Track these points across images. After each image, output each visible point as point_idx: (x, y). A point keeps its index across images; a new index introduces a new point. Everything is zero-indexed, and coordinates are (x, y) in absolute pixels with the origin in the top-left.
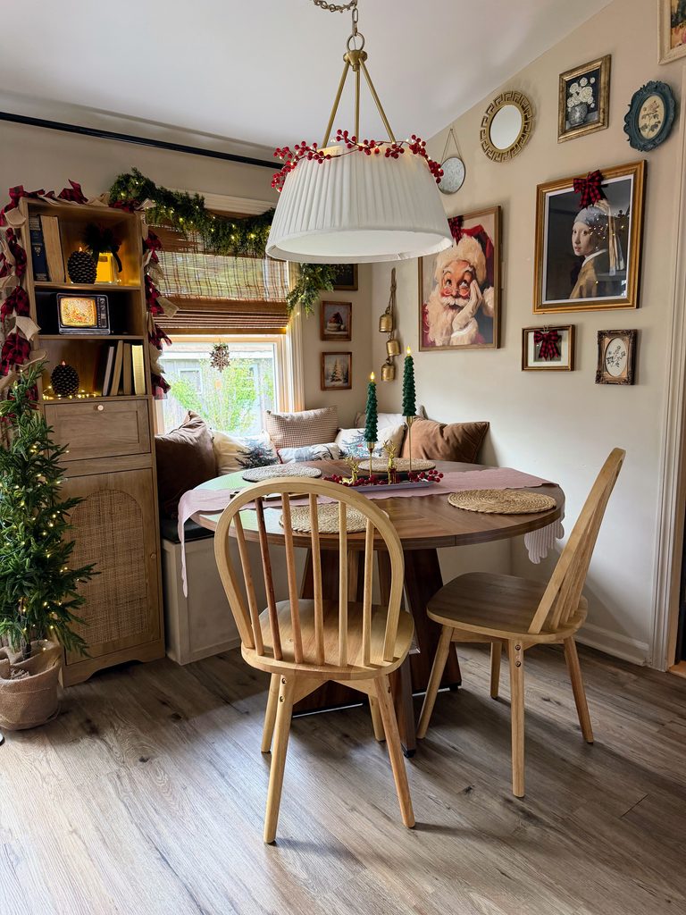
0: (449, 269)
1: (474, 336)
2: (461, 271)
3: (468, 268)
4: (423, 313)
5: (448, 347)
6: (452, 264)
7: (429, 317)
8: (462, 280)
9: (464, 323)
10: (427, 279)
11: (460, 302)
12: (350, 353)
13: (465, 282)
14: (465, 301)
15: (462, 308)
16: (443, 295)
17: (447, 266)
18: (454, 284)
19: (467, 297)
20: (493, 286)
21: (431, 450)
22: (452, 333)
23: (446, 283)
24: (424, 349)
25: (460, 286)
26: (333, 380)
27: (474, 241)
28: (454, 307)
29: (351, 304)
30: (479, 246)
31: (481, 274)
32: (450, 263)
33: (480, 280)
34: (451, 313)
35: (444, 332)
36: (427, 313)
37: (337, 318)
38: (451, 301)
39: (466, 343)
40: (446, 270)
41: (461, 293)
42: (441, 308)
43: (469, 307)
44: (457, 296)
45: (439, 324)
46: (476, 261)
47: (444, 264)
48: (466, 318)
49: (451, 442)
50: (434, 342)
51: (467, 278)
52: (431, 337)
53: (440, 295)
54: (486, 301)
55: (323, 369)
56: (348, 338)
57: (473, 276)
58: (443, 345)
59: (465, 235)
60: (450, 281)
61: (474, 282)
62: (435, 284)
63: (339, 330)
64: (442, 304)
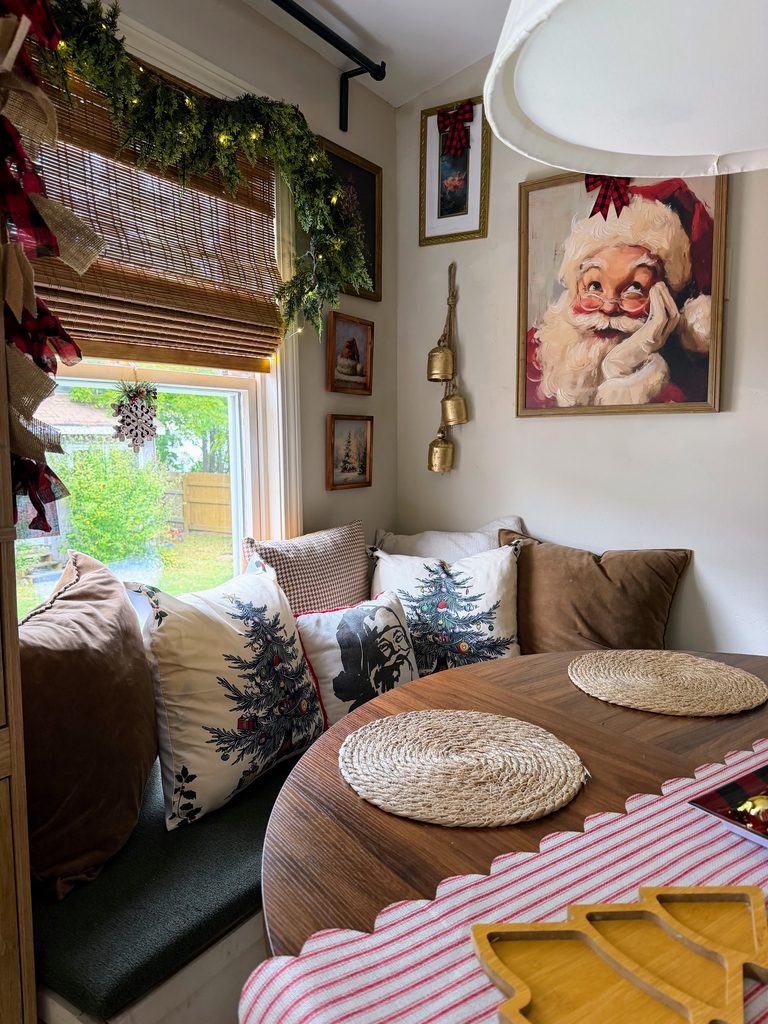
0: (595, 262)
1: (659, 387)
2: (625, 266)
3: (644, 259)
4: (528, 345)
5: (588, 407)
6: (605, 252)
7: (542, 353)
8: (630, 281)
9: (633, 362)
10: (538, 281)
11: (622, 323)
12: (371, 419)
13: (637, 285)
14: (637, 322)
15: (628, 335)
16: (579, 310)
17: (590, 257)
18: (608, 291)
19: (643, 315)
20: (708, 292)
21: (589, 608)
22: (599, 385)
23: (586, 289)
24: (530, 412)
25: (624, 295)
26: (345, 470)
27: (662, 210)
28: (608, 333)
29: (372, 325)
30: (674, 218)
31: (678, 272)
32: (598, 251)
33: (675, 281)
34: (599, 344)
35: (581, 381)
36: (537, 345)
37: (352, 350)
38: (601, 323)
39: (635, 401)
40: (587, 264)
41: (626, 307)
42: (575, 335)
43: (645, 334)
44: (617, 312)
45: (568, 367)
46: (666, 245)
47: (583, 252)
48: (638, 353)
49: (631, 591)
50: (554, 399)
51: (642, 277)
52: (546, 389)
53: (570, 311)
54: (690, 322)
55: (330, 447)
56: (366, 389)
57: (658, 273)
58: (578, 406)
59: (638, 199)
60: (597, 285)
61: (660, 285)
62: (558, 290)
63: (354, 373)
64: (576, 328)
